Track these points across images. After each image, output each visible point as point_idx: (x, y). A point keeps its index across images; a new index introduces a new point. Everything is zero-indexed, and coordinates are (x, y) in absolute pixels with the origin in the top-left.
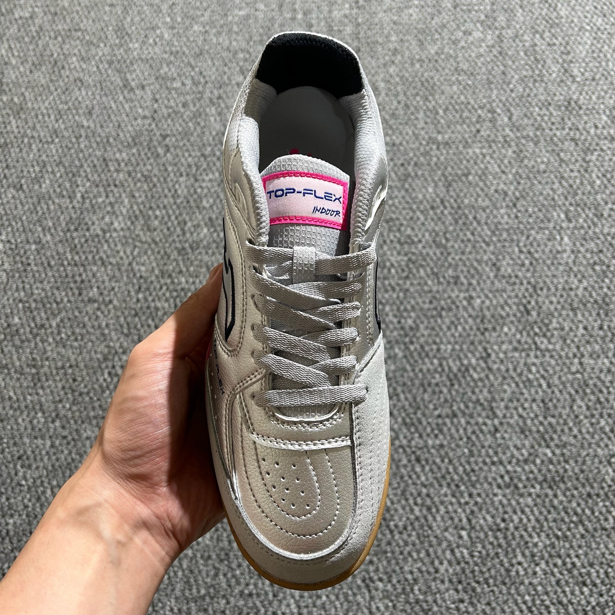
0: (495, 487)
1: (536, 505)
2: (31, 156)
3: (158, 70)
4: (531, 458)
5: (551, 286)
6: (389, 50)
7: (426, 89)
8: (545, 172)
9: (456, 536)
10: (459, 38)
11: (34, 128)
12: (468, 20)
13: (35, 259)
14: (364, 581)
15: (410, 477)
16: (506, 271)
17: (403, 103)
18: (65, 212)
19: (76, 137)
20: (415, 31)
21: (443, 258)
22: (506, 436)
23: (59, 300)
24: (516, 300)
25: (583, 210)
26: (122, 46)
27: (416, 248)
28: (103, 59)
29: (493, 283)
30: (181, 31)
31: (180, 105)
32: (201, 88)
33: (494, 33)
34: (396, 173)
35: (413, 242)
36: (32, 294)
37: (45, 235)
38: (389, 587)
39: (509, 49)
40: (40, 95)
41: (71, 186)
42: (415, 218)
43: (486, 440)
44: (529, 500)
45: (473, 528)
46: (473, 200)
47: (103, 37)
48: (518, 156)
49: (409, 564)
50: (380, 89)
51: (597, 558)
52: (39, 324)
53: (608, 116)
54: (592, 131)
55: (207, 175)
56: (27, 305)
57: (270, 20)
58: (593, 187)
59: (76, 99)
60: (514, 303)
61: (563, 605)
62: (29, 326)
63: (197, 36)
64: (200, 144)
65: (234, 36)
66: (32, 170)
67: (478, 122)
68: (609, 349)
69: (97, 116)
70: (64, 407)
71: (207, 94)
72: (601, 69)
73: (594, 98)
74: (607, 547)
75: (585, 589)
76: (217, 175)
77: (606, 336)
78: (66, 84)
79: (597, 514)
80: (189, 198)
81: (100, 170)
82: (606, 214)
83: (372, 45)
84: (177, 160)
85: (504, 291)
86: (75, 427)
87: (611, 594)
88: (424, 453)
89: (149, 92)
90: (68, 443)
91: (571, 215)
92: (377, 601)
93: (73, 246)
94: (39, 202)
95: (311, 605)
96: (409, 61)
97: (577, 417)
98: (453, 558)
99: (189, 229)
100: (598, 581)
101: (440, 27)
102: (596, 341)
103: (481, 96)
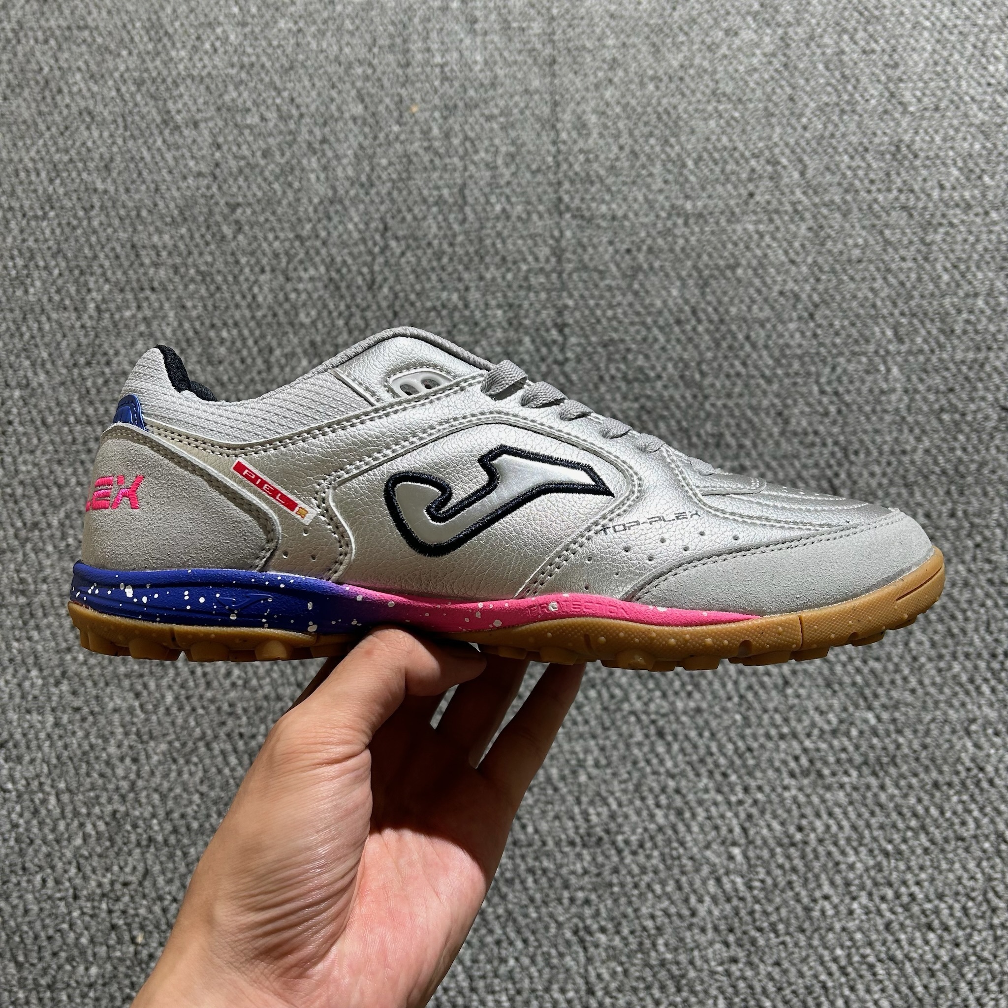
0: (785, 775)
1: (851, 803)
2: (9, 240)
3: (221, 96)
4: (843, 727)
5: (872, 447)
6: (604, 61)
7: (666, 125)
8: (860, 261)
9: (724, 856)
10: (717, 41)
11: (13, 193)
12: (733, 11)
13: (19, 414)
14: (576, 932)
15: (648, 762)
16: (798, 423)
17: (627, 149)
18: (69, 334)
19: (84, 208)
20: (646, 29)
21: (696, 405)
22: (802, 692)
23: (62, 481)
24: (815, 471)
25: (922, 322)
26: (158, 54)
27: (653, 388)
28: (126, 75)
29: (777, 444)
30: (257, 30)
31: (259, 154)
32: (292, 126)
33: (775, 32)
34: (618, 265)
35: (647, 379)
36: (17, 472)
37: (36, 374)
38: (617, 941)
39: (799, 58)
40: (22, 138)
41: (78, 291)
42: (650, 340)
43: (770, 699)
44: (841, 795)
45: (751, 842)
46: (744, 308)
47: (127, 39)
48: (817, 235)
49: (649, 903)
50: (590, 126)
51: (949, 885)
52: (29, 523)
53: (960, 169)
54: (936, 194)
55: (306, 270)
56: (9, 490)
57: (405, 12)
58: (937, 286)
59: (84, 144)
60: (813, 477)
61: (896, 963)
62: (13, 525)
63: (285, 38)
64: (294, 219)
65: (347, 38)
66: (10, 264)
67: (750, 180)
68: (966, 548)
69: (120, 173)
70: (75, 659)
71: (304, 135)
72: (948, 92)
73: (938, 139)
74: (965, 868)
75: (931, 936)
76: (322, 269)
77: (961, 527)
78: (65, 119)
79: (948, 814)
80: (277, 308)
81: (126, 264)
82: (958, 330)
83: (575, 53)
84: (255, 245)
85: (797, 456)
86: (94, 692)
87: (972, 942)
88: (669, 722)
89: (206, 132)
90: (84, 720)
91: (902, 331)
92: (598, 964)
93: (83, 391)
94: (24, 319)
95: (491, 974)
96: (637, 80)
97: (915, 659)
98: (719, 891)
99: (278, 361)
100: (952, 923)
101: (686, 22)
102: (945, 536)
103: (755, 137)
